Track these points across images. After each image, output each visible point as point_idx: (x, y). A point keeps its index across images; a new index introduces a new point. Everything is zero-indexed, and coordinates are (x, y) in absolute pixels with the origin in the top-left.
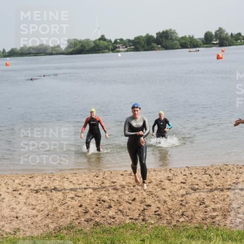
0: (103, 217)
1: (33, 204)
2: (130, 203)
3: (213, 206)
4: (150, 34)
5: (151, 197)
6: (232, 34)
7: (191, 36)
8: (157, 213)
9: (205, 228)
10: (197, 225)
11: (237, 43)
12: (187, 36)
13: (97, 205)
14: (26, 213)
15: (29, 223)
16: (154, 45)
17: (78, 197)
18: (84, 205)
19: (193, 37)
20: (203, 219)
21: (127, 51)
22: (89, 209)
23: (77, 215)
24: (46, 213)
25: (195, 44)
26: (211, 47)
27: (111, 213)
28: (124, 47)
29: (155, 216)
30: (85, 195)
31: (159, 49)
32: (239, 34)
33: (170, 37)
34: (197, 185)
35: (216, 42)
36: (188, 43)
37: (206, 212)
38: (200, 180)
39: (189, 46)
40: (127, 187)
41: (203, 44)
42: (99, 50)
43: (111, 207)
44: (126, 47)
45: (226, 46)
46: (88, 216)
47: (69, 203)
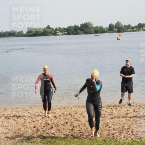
0: (48, 134)
1: (6, 125)
2: (64, 125)
3: (113, 127)
4: (77, 25)
5: (76, 121)
6: (125, 25)
7: (101, 26)
8: (80, 131)
9: (109, 140)
10: (104, 139)
11: (128, 31)
12: (99, 26)
13: (44, 127)
14: (2, 131)
15: (4, 137)
16: (79, 31)
17: (33, 121)
18: (37, 126)
19: (102, 27)
20: (107, 135)
21: (63, 35)
22: (40, 129)
23: (32, 132)
24: (14, 131)
25: (103, 31)
26: (113, 33)
27: (53, 131)
28: (61, 32)
29: (79, 133)
30: (37, 121)
31: (82, 34)
32: (129, 25)
33: (88, 27)
34: (104, 114)
35: (115, 30)
36: (99, 31)
37: (109, 131)
38: (106, 112)
39: (99, 32)
40: (62, 116)
41: (108, 31)
42: (46, 34)
43: (53, 128)
44: (62, 33)
45: (122, 32)
46: (39, 133)
47: (28, 125)
